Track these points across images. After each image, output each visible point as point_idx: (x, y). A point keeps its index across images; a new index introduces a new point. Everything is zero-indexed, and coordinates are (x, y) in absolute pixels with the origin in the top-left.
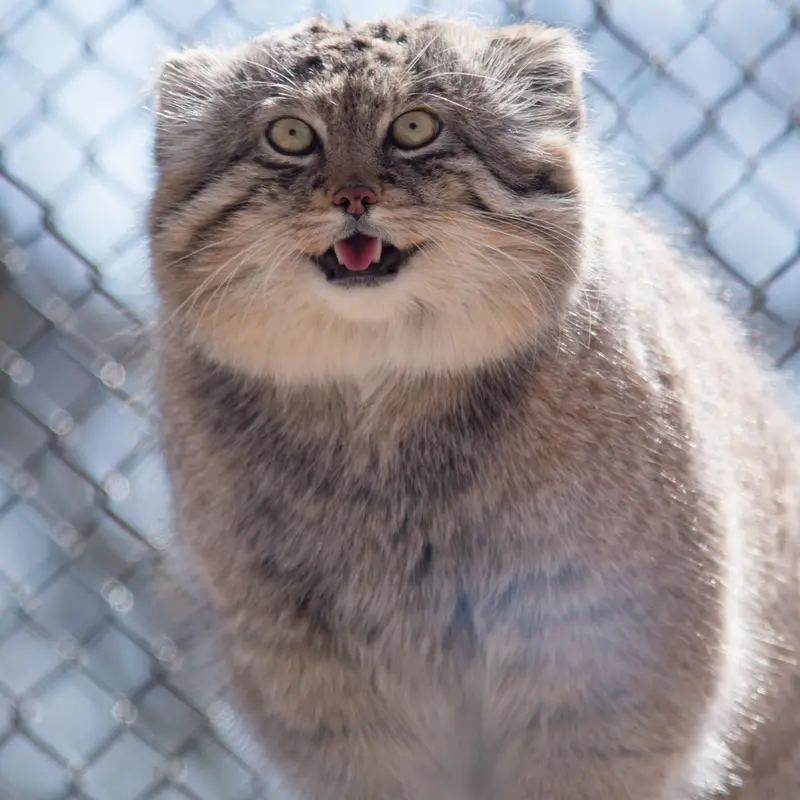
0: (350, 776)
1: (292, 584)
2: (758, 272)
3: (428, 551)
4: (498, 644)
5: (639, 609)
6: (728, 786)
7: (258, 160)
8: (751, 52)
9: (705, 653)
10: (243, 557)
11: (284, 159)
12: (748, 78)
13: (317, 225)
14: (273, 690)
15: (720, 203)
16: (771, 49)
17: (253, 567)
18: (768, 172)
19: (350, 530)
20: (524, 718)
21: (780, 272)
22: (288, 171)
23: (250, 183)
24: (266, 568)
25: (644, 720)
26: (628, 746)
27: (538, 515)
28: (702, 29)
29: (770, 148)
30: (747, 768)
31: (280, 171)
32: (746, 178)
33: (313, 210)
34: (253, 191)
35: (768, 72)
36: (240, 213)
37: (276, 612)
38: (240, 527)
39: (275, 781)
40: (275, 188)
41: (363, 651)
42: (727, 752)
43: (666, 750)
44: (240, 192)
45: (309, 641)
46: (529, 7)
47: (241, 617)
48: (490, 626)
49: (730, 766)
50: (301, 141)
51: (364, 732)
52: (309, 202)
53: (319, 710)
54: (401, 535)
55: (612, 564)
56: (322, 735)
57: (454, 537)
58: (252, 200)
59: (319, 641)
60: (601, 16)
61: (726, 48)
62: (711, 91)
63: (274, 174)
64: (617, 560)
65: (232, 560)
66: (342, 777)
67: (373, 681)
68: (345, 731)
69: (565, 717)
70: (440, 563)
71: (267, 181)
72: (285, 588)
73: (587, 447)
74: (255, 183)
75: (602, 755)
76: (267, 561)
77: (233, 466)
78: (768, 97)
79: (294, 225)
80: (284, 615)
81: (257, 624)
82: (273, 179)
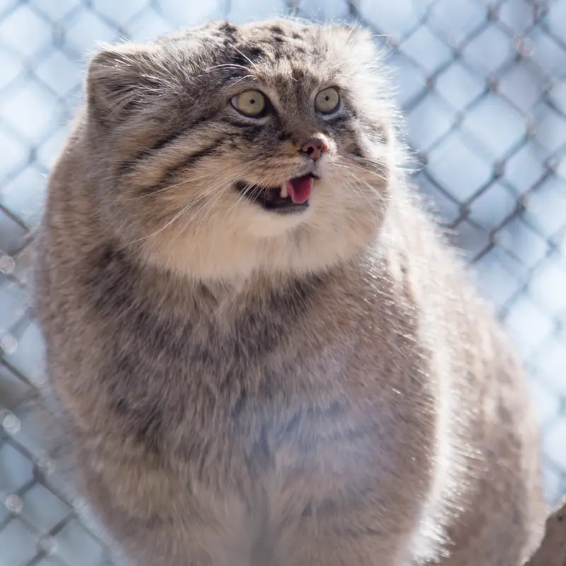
0: (175, 551)
1: (136, 419)
2: (463, 194)
3: (244, 393)
4: (284, 458)
5: (382, 430)
6: (440, 557)
7: (225, 120)
8: (459, 38)
9: (426, 461)
10: (104, 399)
11: (247, 120)
12: (457, 55)
13: (284, 166)
14: (118, 490)
15: (436, 144)
16: (473, 36)
17: (111, 406)
18: (471, 122)
19: (189, 380)
20: (300, 508)
21: (479, 193)
22: (250, 128)
23: (217, 136)
24: (120, 407)
25: (384, 509)
26: (373, 528)
27: (321, 367)
28: (424, 20)
29: (472, 106)
30: (454, 544)
31: (245, 129)
32: (456, 126)
33: (282, 155)
34: (219, 141)
35: (471, 51)
36: (205, 158)
37: (125, 436)
38: (104, 378)
39: (118, 553)
40: (237, 140)
41: (181, 465)
42: (440, 531)
43: (397, 531)
44: (209, 143)
45: (145, 457)
46: (302, 5)
47: (99, 439)
48: (279, 445)
49: (442, 541)
50: (259, 106)
51: (183, 521)
52: (276, 150)
53: (150, 506)
54: (227, 384)
55: (367, 400)
56: (154, 522)
57: (261, 384)
58: (218, 149)
59: (151, 457)
60: (353, 11)
61: (441, 35)
62: (430, 64)
63: (240, 131)
64: (370, 398)
65: (96, 401)
66: (170, 550)
67: (189, 486)
68: (171, 520)
69: (329, 507)
70: (251, 402)
71: (232, 136)
72: (130, 421)
73: (359, 318)
74: (221, 136)
75: (355, 535)
76: (121, 402)
77: (104, 333)
78: (469, 68)
79: (261, 167)
80: (129, 440)
81: (109, 445)
82: (237, 134)
